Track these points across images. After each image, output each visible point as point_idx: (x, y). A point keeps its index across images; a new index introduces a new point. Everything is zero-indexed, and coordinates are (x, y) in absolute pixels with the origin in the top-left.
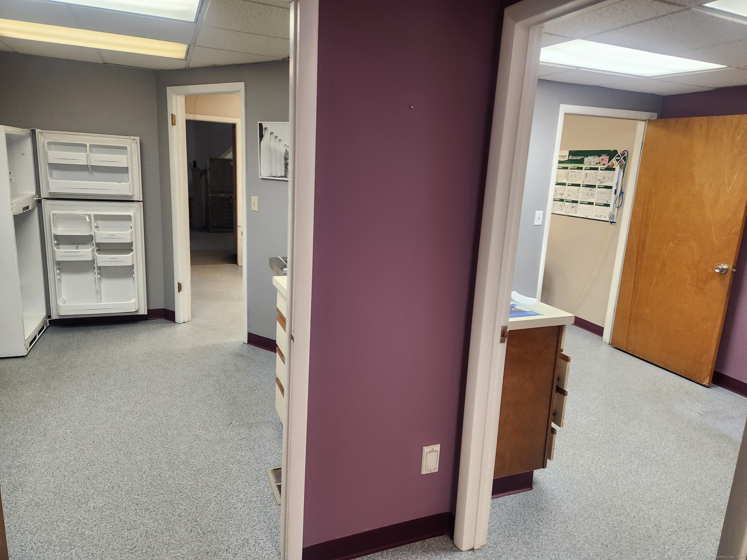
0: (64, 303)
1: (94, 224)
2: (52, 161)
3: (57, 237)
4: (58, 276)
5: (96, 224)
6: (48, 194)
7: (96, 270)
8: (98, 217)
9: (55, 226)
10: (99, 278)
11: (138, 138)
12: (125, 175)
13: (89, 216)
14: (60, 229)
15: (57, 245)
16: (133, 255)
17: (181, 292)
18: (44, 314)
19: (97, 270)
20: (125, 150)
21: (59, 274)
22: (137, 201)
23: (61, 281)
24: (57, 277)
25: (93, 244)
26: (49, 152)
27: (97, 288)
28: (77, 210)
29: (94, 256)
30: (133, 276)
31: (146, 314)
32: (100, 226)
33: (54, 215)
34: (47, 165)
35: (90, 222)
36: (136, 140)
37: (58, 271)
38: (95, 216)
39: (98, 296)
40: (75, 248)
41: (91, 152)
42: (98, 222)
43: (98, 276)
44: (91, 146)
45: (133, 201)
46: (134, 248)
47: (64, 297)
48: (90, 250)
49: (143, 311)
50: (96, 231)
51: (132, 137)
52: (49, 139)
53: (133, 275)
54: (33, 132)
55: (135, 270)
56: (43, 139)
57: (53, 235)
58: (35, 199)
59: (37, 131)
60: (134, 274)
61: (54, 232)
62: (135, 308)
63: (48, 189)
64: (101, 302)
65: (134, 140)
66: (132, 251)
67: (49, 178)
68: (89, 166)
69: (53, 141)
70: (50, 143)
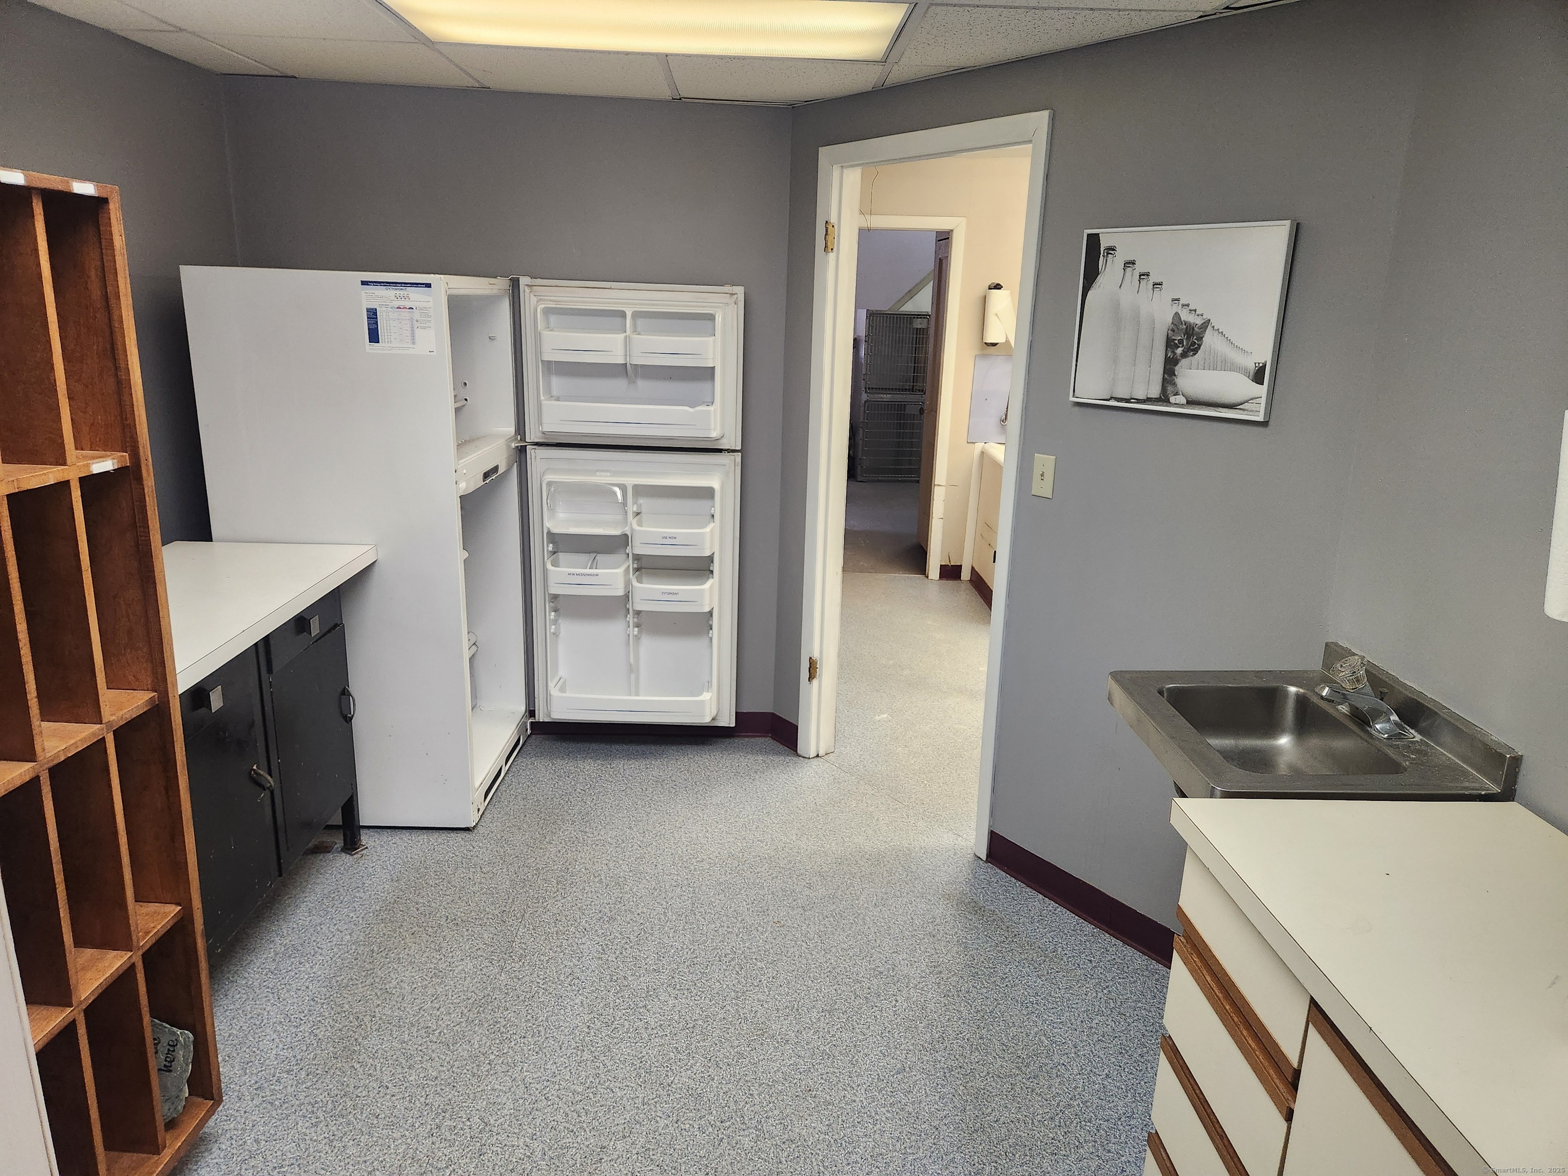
0: (563, 689)
1: (632, 508)
2: (550, 356)
3: (553, 538)
4: (553, 627)
5: (635, 506)
6: (540, 435)
7: (630, 617)
8: (641, 491)
9: (552, 510)
10: (636, 636)
11: (740, 290)
12: (705, 386)
13: (623, 488)
14: (561, 515)
15: (555, 553)
16: (711, 587)
17: (815, 682)
18: (523, 708)
19: (634, 618)
20: (710, 322)
21: (555, 622)
22: (729, 451)
23: (557, 636)
24: (550, 629)
25: (628, 554)
26: (546, 333)
27: (632, 661)
28: (598, 473)
29: (628, 583)
30: (710, 635)
31: (733, 725)
32: (643, 510)
33: (550, 484)
34: (540, 365)
35: (624, 504)
36: (735, 296)
37: (553, 614)
38: (636, 487)
39: (633, 676)
40: (589, 567)
41: (635, 330)
42: (641, 501)
43: (633, 631)
44: (636, 315)
45: (720, 451)
46: (716, 567)
47: (563, 672)
48: (620, 571)
49: (727, 720)
50: (635, 527)
51: (727, 289)
52: (547, 300)
53: (708, 633)
54: (515, 284)
55: (715, 622)
56: (534, 300)
57: (545, 531)
58: (513, 445)
59: (524, 281)
60: (711, 629)
61: (548, 524)
62: (711, 715)
63: (540, 423)
64: (637, 694)
65: (732, 294)
66: (711, 575)
67: (542, 398)
68: (628, 364)
69: (554, 306)
70: (547, 312)
